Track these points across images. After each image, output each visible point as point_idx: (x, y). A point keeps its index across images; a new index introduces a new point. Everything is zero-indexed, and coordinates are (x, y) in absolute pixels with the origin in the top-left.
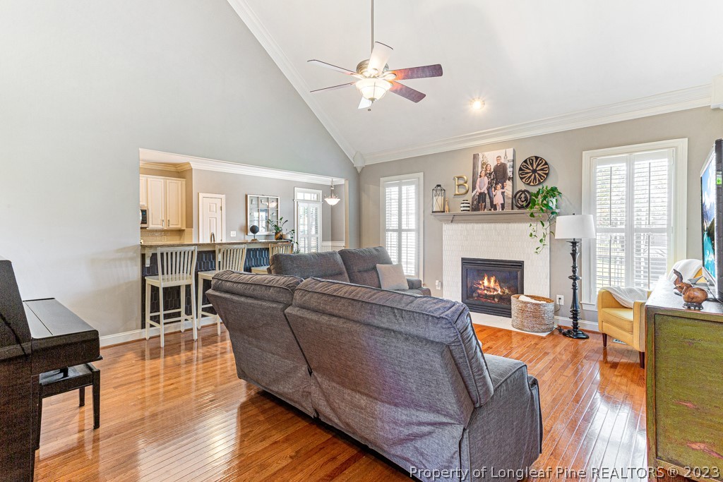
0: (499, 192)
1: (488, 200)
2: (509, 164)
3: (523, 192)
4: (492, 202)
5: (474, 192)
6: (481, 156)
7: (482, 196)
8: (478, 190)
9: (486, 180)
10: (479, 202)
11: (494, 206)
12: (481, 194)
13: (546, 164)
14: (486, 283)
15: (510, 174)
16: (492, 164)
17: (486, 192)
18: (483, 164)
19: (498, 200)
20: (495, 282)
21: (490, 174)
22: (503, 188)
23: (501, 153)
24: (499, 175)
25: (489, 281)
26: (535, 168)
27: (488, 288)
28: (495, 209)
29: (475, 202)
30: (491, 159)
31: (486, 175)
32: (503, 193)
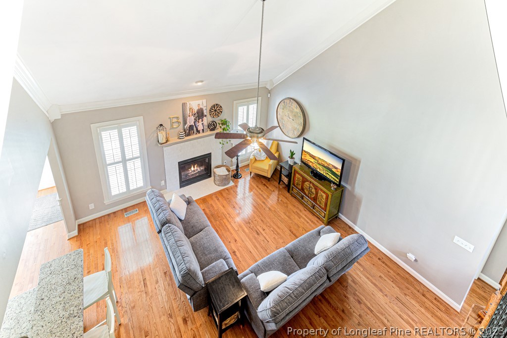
0: (200, 123)
1: (195, 129)
2: (204, 109)
3: (213, 122)
4: (197, 129)
5: (186, 125)
6: (188, 104)
7: (191, 127)
8: (188, 124)
9: (193, 118)
10: (190, 131)
11: (198, 132)
12: (190, 126)
13: (221, 107)
14: (192, 169)
15: (205, 113)
16: (196, 109)
17: (193, 124)
18: (190, 109)
19: (200, 128)
20: (197, 167)
21: (195, 114)
22: (202, 121)
23: (200, 102)
24: (200, 115)
25: (194, 167)
26: (216, 110)
27: (194, 171)
28: (199, 133)
29: (187, 131)
30: (195, 105)
31: (192, 115)
32: (203, 124)
